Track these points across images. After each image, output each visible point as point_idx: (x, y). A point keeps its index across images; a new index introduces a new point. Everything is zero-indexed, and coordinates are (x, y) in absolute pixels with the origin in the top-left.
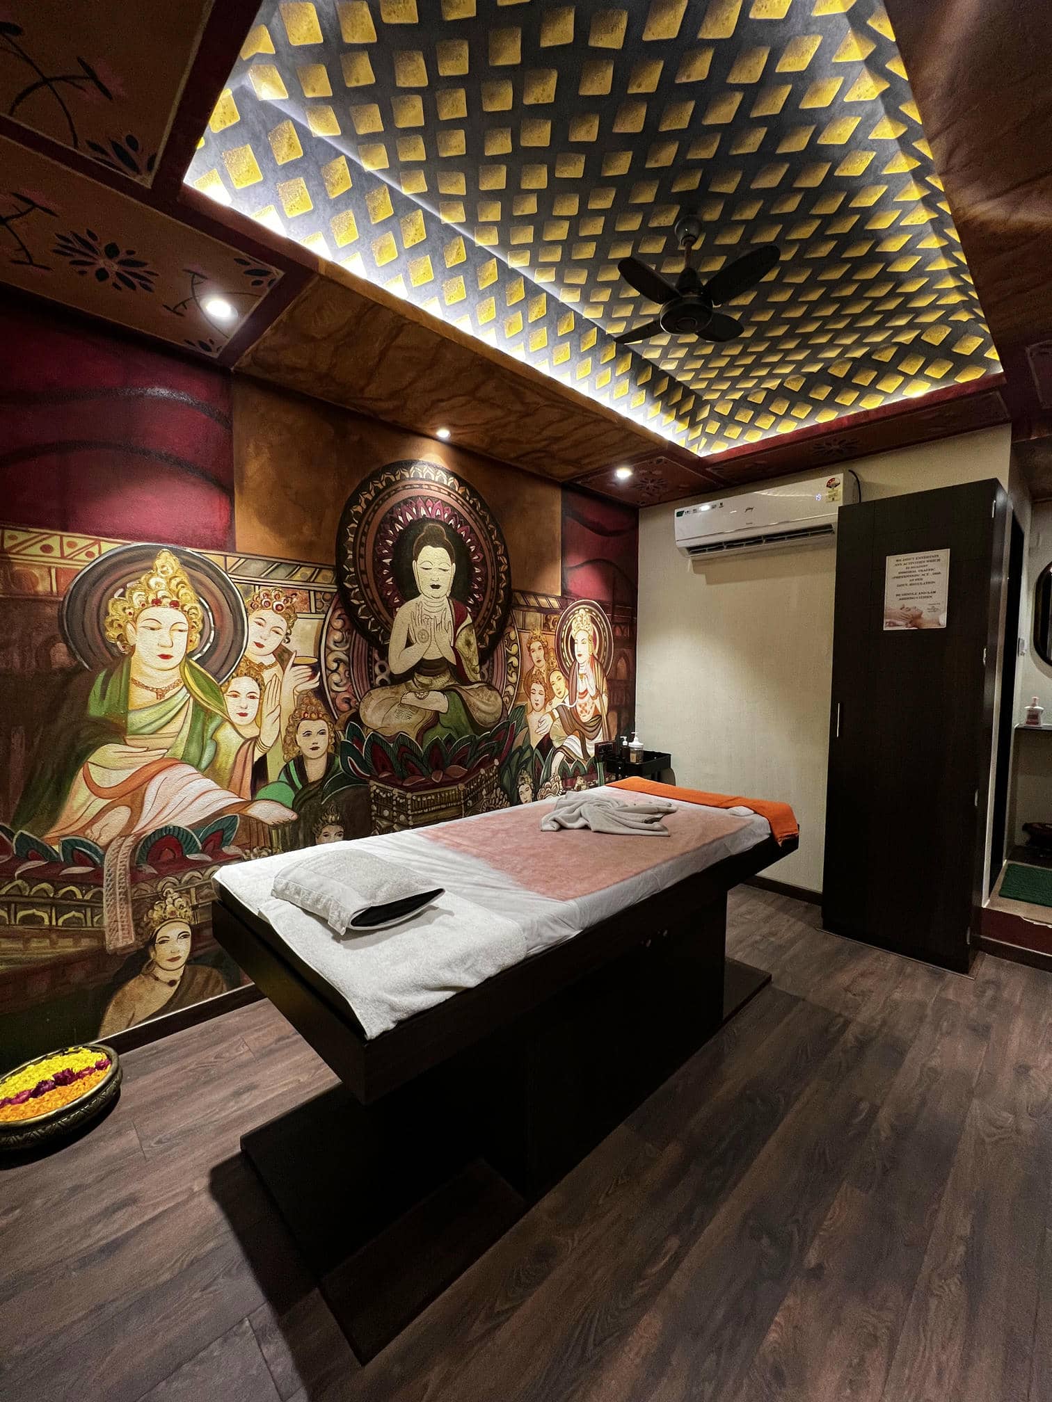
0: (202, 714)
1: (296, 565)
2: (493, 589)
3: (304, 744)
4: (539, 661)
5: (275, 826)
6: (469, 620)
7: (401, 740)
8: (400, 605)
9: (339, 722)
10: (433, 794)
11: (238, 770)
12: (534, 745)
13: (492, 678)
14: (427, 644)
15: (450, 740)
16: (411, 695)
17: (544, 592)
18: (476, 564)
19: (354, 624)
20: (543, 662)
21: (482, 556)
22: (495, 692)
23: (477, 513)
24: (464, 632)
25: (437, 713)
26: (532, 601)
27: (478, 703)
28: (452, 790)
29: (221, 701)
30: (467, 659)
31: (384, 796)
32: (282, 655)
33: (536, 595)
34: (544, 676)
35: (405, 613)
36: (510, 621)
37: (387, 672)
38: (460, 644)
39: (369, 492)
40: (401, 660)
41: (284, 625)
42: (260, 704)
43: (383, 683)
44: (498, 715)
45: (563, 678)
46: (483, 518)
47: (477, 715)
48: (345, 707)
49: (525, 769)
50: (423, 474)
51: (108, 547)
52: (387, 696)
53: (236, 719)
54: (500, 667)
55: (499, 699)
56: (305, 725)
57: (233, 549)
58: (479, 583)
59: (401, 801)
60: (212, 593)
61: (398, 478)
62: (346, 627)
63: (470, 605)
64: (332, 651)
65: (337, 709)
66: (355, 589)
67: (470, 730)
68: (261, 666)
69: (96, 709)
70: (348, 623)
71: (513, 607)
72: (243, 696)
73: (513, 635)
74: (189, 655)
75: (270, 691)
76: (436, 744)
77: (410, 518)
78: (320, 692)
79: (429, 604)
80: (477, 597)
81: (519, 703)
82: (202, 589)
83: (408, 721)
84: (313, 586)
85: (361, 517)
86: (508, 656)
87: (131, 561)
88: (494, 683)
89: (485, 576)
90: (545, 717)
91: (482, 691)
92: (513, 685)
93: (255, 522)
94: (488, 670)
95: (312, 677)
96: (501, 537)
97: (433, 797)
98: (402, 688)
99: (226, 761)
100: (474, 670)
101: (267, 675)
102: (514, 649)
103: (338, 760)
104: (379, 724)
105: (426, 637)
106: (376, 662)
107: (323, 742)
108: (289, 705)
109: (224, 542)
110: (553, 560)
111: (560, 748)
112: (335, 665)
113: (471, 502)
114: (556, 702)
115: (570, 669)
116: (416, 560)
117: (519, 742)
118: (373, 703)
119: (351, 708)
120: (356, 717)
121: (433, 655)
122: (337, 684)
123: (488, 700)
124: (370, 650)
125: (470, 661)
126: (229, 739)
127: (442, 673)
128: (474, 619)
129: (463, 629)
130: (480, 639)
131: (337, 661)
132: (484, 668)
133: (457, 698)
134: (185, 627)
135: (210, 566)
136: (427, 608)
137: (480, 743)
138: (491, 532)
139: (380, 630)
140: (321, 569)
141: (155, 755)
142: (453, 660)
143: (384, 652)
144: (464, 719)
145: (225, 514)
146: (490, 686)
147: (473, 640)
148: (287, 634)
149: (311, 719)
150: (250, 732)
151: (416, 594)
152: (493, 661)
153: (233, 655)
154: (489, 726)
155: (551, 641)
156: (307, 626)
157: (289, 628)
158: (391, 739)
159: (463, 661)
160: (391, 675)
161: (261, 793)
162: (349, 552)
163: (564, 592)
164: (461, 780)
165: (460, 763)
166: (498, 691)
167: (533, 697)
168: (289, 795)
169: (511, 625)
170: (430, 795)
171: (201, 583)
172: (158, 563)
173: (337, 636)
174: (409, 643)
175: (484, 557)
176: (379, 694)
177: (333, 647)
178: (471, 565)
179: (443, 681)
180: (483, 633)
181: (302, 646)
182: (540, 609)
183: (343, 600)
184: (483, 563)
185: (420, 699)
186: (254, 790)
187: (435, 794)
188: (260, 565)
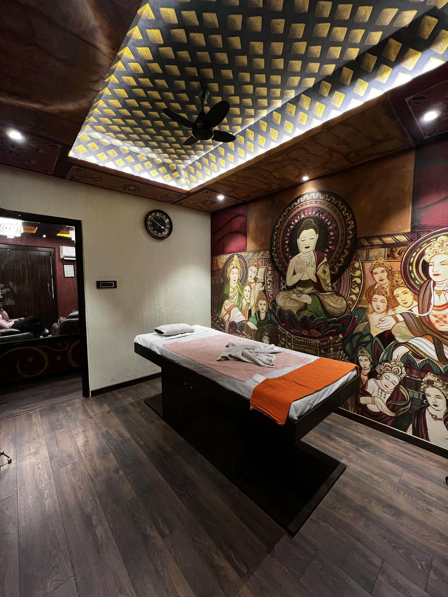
0: (240, 295)
1: (259, 251)
2: (342, 241)
3: (260, 307)
4: (381, 280)
5: (253, 330)
6: (325, 260)
7: (290, 312)
8: (291, 258)
9: (269, 302)
10: (303, 339)
11: (246, 311)
12: (374, 335)
13: (339, 290)
14: (303, 273)
15: (312, 318)
16: (294, 295)
17: (391, 233)
18: (331, 231)
19: (275, 268)
20: (386, 281)
21: (335, 225)
22: (341, 298)
23: (333, 204)
24: (322, 266)
25: (306, 304)
26: (377, 241)
27: (329, 302)
28: (313, 341)
29: (243, 292)
30: (323, 280)
31: (283, 332)
32: (256, 279)
33: (380, 237)
34: (388, 290)
35: (293, 262)
36: (355, 257)
37: (286, 285)
38: (320, 272)
39: (281, 218)
40: (291, 280)
41: (256, 270)
42: (251, 294)
43: (284, 289)
44: (343, 311)
45: (410, 292)
46: (337, 205)
47: (328, 308)
48: (271, 297)
49: (365, 347)
50: (303, 200)
51: (228, 256)
52: (285, 294)
53: (246, 297)
54: (346, 284)
55: (344, 302)
56: (261, 301)
57: (246, 251)
58: (332, 240)
59: (289, 337)
60: (242, 264)
61: (292, 207)
62: (272, 269)
63: (326, 253)
64: (268, 278)
65: (269, 297)
66: (275, 255)
67: (324, 315)
68: (251, 282)
69: (225, 292)
70: (273, 268)
71: (359, 248)
72: (247, 291)
73: (357, 265)
74: (238, 280)
75: (253, 290)
76: (305, 318)
77: (296, 221)
78: (264, 291)
79: (304, 256)
80: (331, 247)
81: (360, 306)
82: (241, 263)
83: (293, 306)
84: (264, 257)
85: (278, 229)
86: (352, 277)
87: (230, 259)
88: (341, 292)
89: (336, 236)
90: (386, 318)
91: (332, 296)
92: (356, 295)
93: (251, 242)
94: (337, 285)
95: (263, 286)
96: (350, 210)
97: (303, 341)
98: (291, 292)
99: (244, 308)
100: (327, 285)
101: (252, 285)
102: (358, 273)
103: (269, 315)
104: (282, 305)
105: (302, 270)
106: (282, 281)
107: (265, 308)
108: (257, 295)
109: (244, 250)
110: (402, 207)
111: (404, 343)
112: (269, 283)
113: (329, 200)
114: (400, 309)
115: (421, 286)
116: (299, 238)
117: (360, 328)
118: (280, 297)
119: (273, 297)
120: (274, 301)
121: (305, 278)
122: (269, 289)
123: (336, 301)
124: (280, 277)
125: (325, 280)
126: (244, 303)
127: (309, 286)
128: (328, 259)
129: (322, 264)
130: (332, 269)
131: (270, 281)
132: (334, 284)
133: (317, 298)
134: (238, 273)
135: (242, 256)
136: (303, 258)
137: (330, 323)
138: (341, 211)
139: (283, 269)
140: (266, 251)
141: (232, 304)
142: (315, 280)
143: (285, 278)
144: (320, 309)
145: (245, 242)
146: (338, 294)
147: (327, 270)
148: (257, 273)
149: (262, 300)
150: (248, 301)
151: (299, 252)
152: (341, 281)
153: (246, 280)
154: (336, 315)
155: (397, 266)
156: (262, 270)
157: (258, 271)
158: (287, 311)
159: (321, 281)
160: (287, 286)
161: (250, 319)
162: (274, 242)
163: (413, 228)
164: (318, 338)
165: (317, 330)
166: (344, 297)
167: (374, 303)
168: (256, 322)
169: (355, 259)
170: (302, 339)
171: (241, 261)
172: (234, 258)
173: (270, 273)
174: (294, 273)
175: (337, 226)
176: (282, 294)
177: (269, 277)
178: (327, 232)
179: (309, 290)
180: (334, 265)
181: (260, 277)
182: (385, 245)
183: (271, 260)
184: (336, 229)
185: (298, 297)
186: (249, 318)
187: (304, 340)
188: (252, 253)
